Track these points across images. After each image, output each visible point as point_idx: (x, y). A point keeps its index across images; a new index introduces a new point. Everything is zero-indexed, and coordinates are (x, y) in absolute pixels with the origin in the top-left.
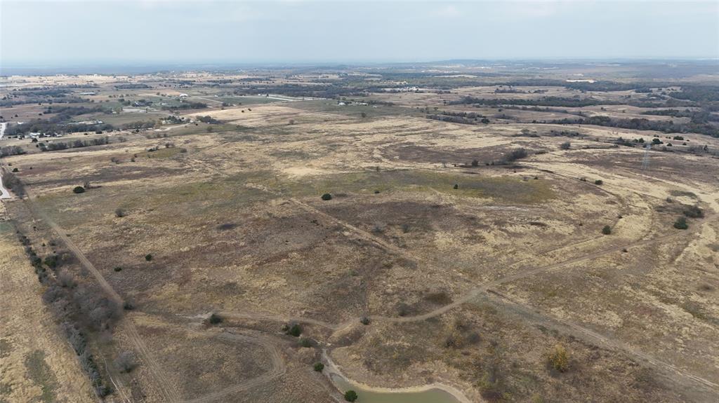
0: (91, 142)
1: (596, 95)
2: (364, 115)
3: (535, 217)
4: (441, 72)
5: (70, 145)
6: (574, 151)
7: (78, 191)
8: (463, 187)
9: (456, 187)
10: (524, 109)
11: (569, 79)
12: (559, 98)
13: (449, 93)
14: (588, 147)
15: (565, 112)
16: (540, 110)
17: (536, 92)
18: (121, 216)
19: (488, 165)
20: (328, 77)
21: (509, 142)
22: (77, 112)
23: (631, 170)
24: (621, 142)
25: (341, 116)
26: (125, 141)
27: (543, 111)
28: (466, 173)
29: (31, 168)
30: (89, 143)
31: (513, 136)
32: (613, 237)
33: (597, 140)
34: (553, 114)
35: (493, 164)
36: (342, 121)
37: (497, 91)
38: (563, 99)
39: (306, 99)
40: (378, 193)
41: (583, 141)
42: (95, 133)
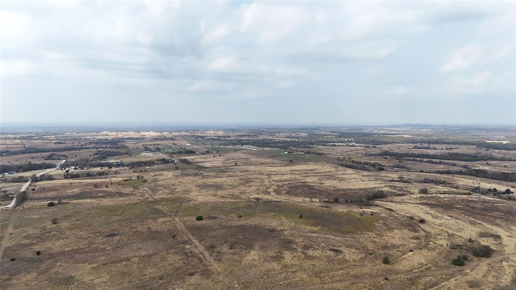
0: (97, 173)
1: (496, 153)
2: (291, 161)
3: (339, 245)
4: (388, 132)
5: (83, 175)
6: (430, 195)
7: (51, 205)
8: (308, 218)
9: (301, 217)
10: (421, 161)
11: (488, 140)
12: (460, 155)
13: (376, 147)
14: (444, 193)
15: (454, 165)
16: (433, 163)
17: (447, 149)
18: (55, 223)
19: (347, 202)
20: (299, 134)
21: (382, 185)
22: (113, 154)
23: (464, 214)
24: (476, 190)
25: (276, 161)
26: (119, 173)
27: (436, 163)
28: (324, 207)
29: (44, 189)
30: (95, 174)
31: (390, 181)
32: (390, 267)
33: (457, 188)
34: (442, 166)
35: (352, 201)
36: (273, 165)
37: (416, 147)
38: (464, 155)
39: (265, 149)
40: (241, 217)
41: (445, 188)
42: (107, 168)
